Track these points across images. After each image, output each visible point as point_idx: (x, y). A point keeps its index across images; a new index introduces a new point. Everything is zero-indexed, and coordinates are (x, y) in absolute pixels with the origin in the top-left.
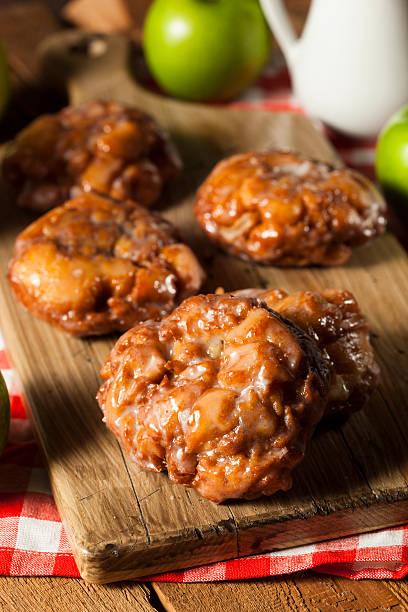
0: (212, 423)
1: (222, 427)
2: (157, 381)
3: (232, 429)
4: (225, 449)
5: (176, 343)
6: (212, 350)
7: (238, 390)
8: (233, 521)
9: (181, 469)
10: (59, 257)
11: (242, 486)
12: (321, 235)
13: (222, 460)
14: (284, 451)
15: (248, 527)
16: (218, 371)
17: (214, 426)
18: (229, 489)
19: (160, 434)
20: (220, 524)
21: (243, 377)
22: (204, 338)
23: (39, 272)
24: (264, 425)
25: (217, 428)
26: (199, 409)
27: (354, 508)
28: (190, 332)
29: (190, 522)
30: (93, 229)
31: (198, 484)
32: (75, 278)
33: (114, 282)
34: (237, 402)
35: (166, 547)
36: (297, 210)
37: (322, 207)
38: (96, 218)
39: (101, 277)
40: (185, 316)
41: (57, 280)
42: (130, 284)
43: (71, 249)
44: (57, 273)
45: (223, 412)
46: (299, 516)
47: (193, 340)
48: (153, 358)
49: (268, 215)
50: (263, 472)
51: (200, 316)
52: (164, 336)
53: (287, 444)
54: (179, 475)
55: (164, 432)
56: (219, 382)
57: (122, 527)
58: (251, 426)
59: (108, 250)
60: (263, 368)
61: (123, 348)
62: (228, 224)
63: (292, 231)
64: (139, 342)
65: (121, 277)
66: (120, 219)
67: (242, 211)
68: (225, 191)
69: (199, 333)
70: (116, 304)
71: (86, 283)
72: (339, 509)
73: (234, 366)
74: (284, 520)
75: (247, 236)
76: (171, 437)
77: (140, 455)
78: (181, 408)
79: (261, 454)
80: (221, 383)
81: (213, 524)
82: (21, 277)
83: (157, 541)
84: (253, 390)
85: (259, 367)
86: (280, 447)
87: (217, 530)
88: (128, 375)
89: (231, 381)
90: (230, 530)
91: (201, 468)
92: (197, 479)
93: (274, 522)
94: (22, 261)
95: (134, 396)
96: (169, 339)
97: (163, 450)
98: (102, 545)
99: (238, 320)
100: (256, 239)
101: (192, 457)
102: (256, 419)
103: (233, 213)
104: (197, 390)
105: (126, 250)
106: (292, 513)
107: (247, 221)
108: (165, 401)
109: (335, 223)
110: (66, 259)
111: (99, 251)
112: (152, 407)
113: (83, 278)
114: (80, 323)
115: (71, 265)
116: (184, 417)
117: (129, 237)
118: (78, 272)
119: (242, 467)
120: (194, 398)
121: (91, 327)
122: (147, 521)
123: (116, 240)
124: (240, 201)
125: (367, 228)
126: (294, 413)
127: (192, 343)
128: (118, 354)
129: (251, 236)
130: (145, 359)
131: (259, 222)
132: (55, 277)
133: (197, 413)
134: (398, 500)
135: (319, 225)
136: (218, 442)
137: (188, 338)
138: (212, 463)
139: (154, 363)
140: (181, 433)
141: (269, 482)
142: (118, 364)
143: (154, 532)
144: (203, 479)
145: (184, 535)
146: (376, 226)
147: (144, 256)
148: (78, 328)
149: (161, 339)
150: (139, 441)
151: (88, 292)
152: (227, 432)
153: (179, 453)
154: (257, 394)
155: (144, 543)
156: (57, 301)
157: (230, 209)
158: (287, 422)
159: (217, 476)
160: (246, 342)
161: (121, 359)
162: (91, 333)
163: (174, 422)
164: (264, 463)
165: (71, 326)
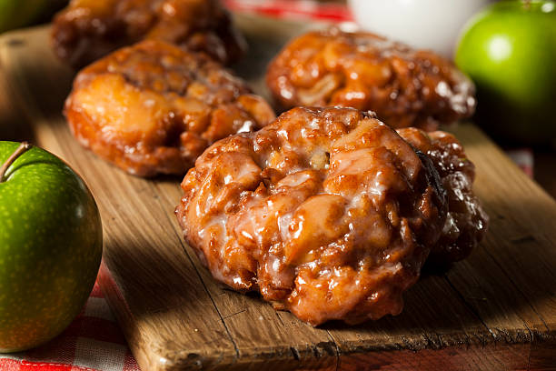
0: (318, 227)
1: (330, 233)
2: (251, 188)
3: (342, 236)
4: (332, 259)
5: (273, 154)
6: (316, 161)
7: (349, 197)
8: (334, 344)
9: (277, 282)
10: (128, 88)
11: (349, 301)
12: (411, 101)
13: (326, 271)
14: (398, 267)
15: (350, 352)
16: (323, 180)
17: (320, 232)
18: (333, 306)
19: (254, 241)
20: (319, 345)
21: (354, 182)
22: (307, 149)
23: (106, 100)
24: (378, 234)
25: (323, 235)
26: (303, 213)
27: (469, 345)
28: (290, 140)
29: (284, 341)
30: (164, 71)
31: (295, 301)
32: (146, 109)
33: (188, 117)
34: (347, 209)
35: (256, 364)
36: (386, 73)
37: (413, 73)
38: (167, 62)
39: (174, 111)
40: (286, 124)
41: (125, 109)
42: (206, 123)
43: (141, 83)
44: (126, 102)
45: (331, 216)
46: (407, 347)
47: (294, 149)
48: (248, 165)
49: (354, 76)
50: (374, 287)
51: (303, 124)
52: (260, 144)
53: (401, 260)
54: (273, 289)
55: (260, 239)
56: (326, 189)
57: (204, 339)
58: (362, 234)
59: (181, 91)
60: (379, 173)
61: (212, 156)
62: (307, 86)
63: (380, 94)
64: (231, 149)
65: (197, 114)
66: (193, 66)
67: (324, 73)
68: (306, 53)
69: (301, 142)
70: (190, 139)
71: (158, 114)
72: (452, 344)
73: (344, 170)
74: (391, 349)
75: (328, 100)
76: (267, 245)
77: (226, 268)
78: (281, 213)
79: (372, 268)
80: (328, 189)
81: (311, 344)
82: (84, 106)
83: (246, 355)
84: (366, 196)
85: (374, 171)
86: (394, 262)
87: (316, 352)
88: (218, 182)
89: (340, 187)
90: (331, 353)
91: (300, 281)
92: (295, 294)
93: (380, 349)
94: (86, 90)
95: (223, 203)
96: (266, 148)
97: (256, 262)
98: (183, 354)
99: (347, 129)
100: (338, 101)
101: (290, 270)
102: (369, 227)
103: (315, 73)
104: (300, 196)
105: (200, 93)
106: (400, 342)
107: (330, 83)
108: (262, 207)
109: (426, 91)
110: (137, 90)
111: (170, 90)
112: (245, 214)
113: (155, 109)
114: (148, 156)
115: (142, 96)
116: (284, 223)
117: (203, 84)
118: (150, 103)
119: (351, 280)
120: (296, 203)
121: (160, 162)
122: (234, 336)
123: (189, 84)
124: (322, 62)
125: (457, 103)
126: (410, 226)
127: (293, 152)
128: (206, 161)
129: (334, 99)
130: (238, 166)
131: (342, 85)
132: (123, 105)
133: (301, 217)
134: (517, 343)
135: (409, 91)
136: (322, 251)
137: (288, 147)
138: (314, 276)
139: (248, 172)
140: (280, 240)
141: (380, 298)
142: (206, 171)
143: (243, 346)
144: (302, 294)
145: (278, 352)
146: (465, 104)
147: (220, 100)
148: (145, 162)
149: (256, 148)
150: (228, 252)
151: (160, 124)
152: (335, 240)
153: (276, 265)
154: (371, 201)
155: (232, 357)
156: (124, 130)
157: (312, 70)
158: (402, 235)
159: (320, 289)
160: (358, 148)
161: (210, 165)
162: (159, 169)
163: (272, 229)
164: (376, 277)
165: (137, 159)
